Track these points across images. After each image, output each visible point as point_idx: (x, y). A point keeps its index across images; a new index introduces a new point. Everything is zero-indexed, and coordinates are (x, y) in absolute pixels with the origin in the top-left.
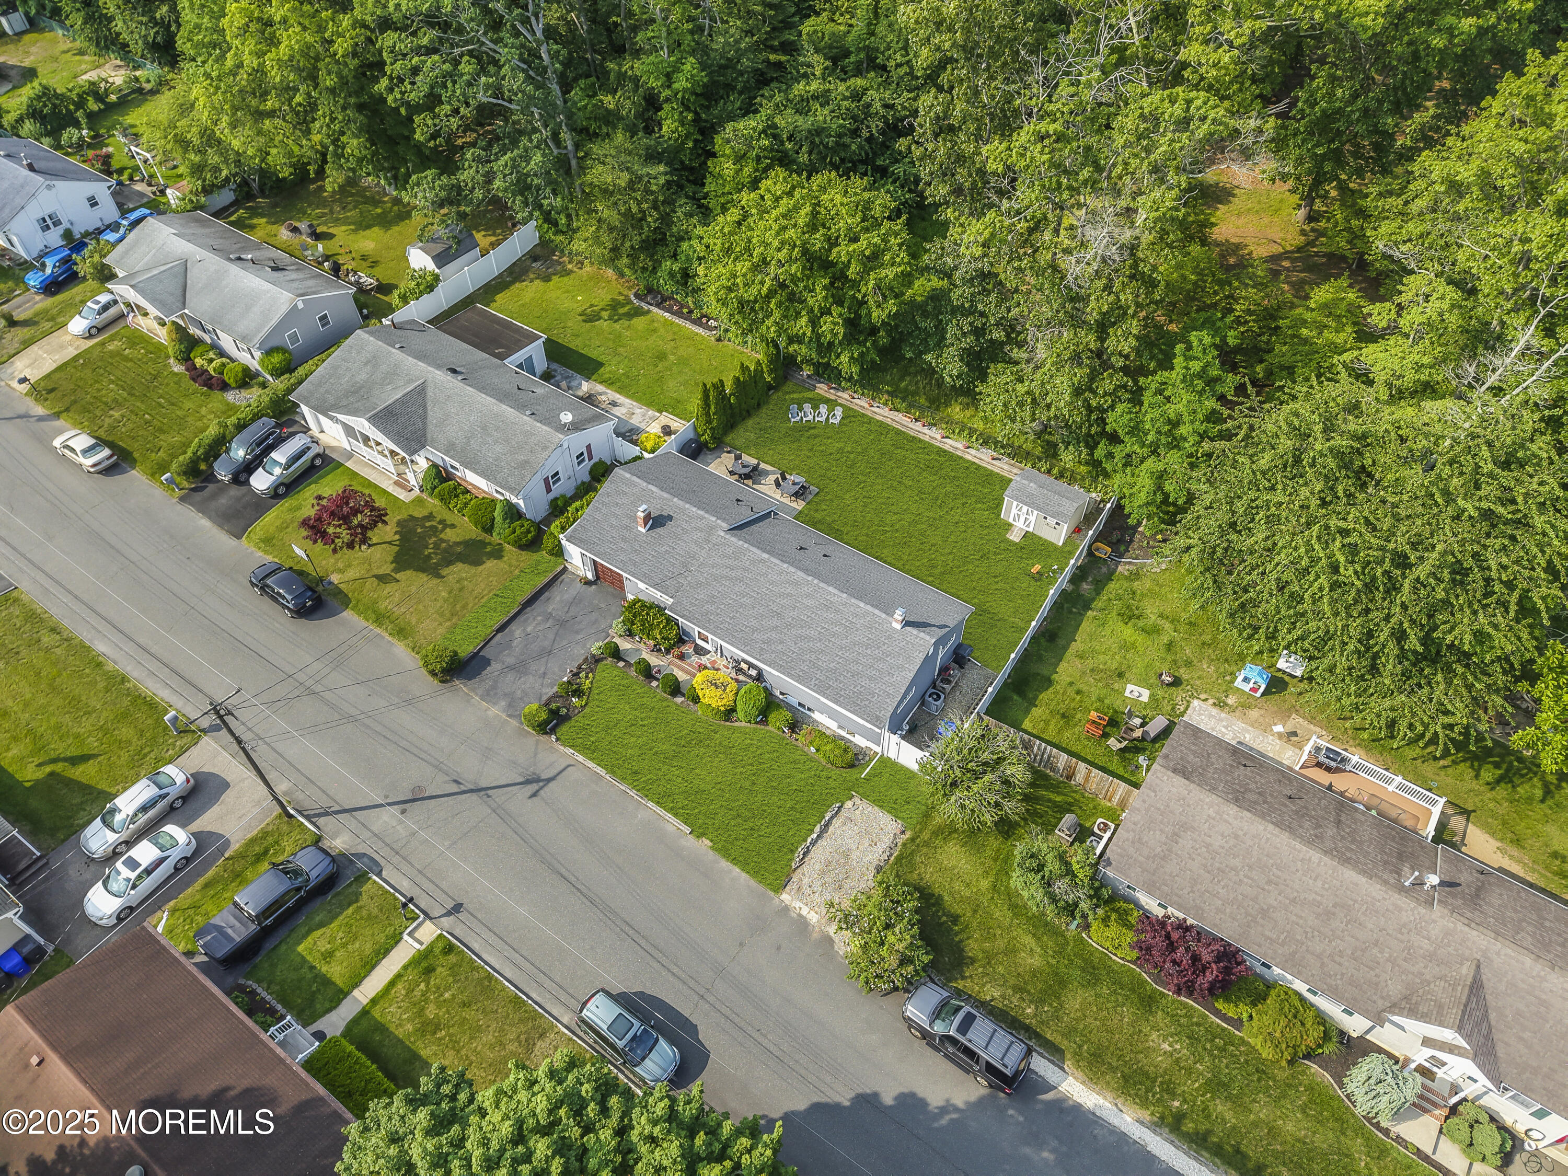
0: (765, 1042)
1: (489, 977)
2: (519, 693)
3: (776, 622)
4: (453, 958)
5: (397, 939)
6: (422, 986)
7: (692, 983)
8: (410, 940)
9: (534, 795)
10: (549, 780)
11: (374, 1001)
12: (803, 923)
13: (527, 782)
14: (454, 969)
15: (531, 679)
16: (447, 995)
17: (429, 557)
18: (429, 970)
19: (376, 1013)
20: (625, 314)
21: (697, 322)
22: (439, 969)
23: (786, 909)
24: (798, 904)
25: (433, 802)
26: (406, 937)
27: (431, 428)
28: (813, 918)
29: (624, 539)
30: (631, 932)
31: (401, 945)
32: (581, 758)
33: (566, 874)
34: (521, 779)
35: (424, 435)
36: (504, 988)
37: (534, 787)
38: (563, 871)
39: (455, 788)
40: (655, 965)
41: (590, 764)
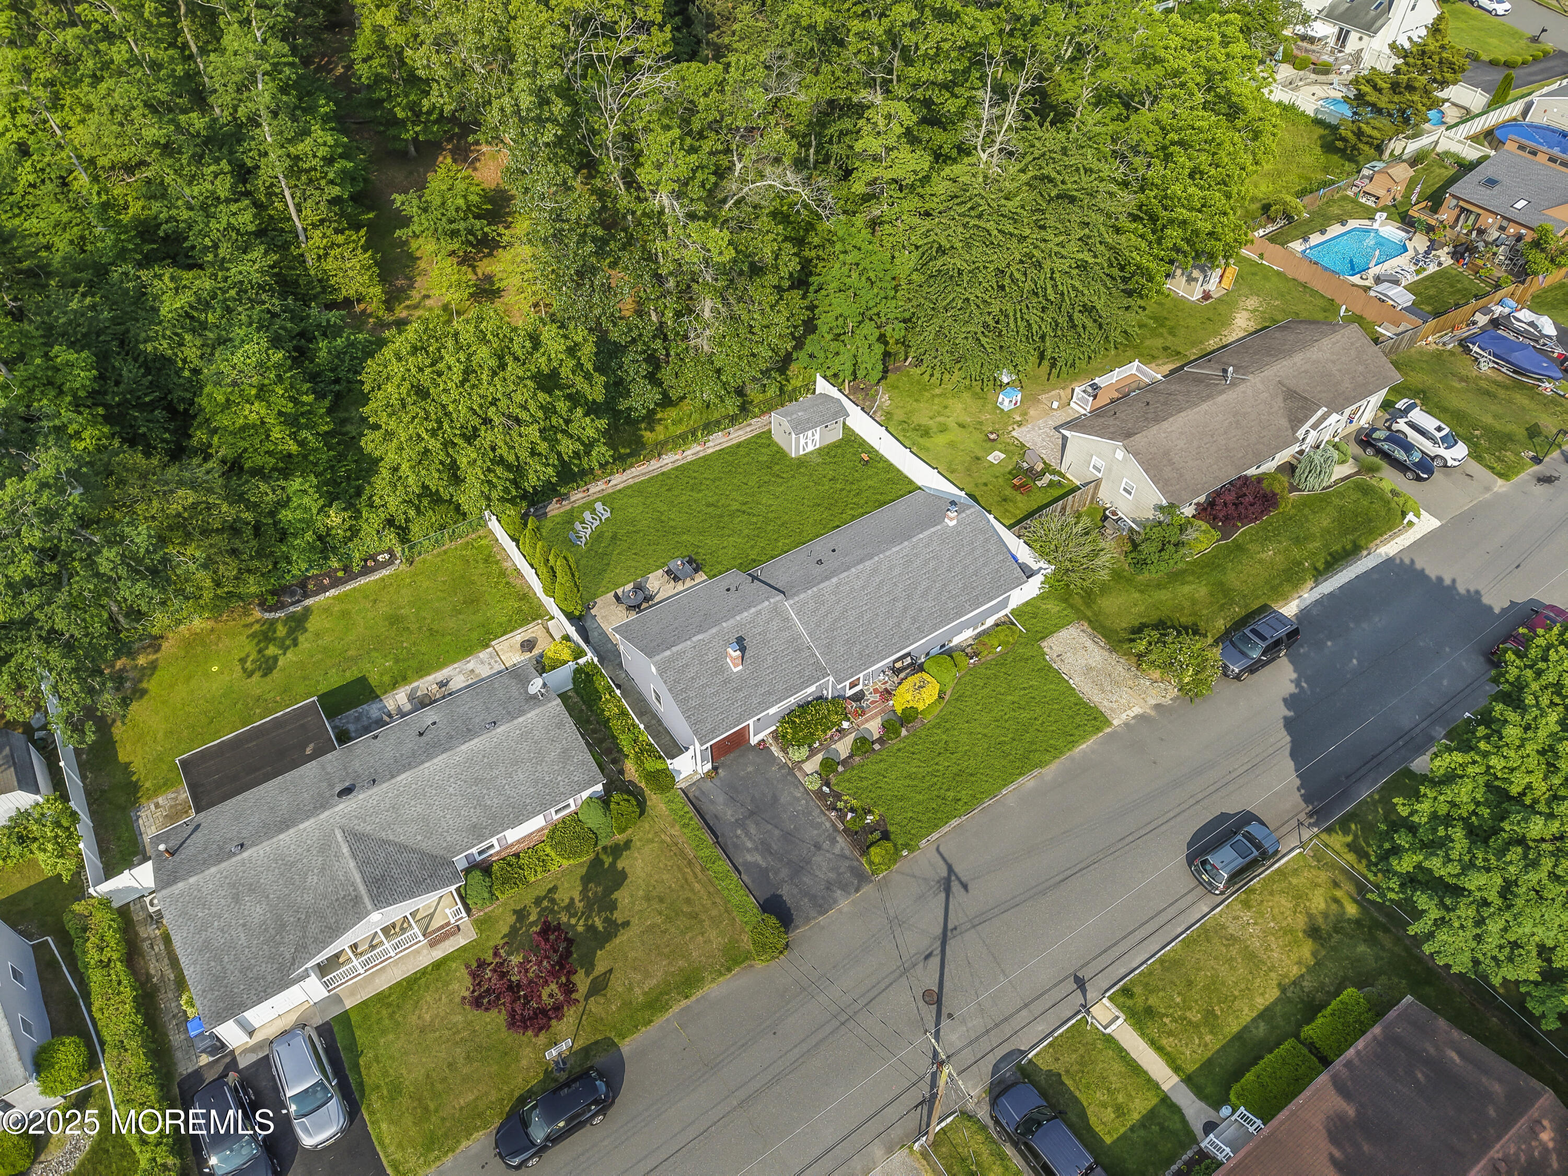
0: (1240, 771)
1: (1161, 961)
2: (832, 875)
3: (900, 605)
4: (1138, 990)
5: (1109, 1040)
6: (1166, 1020)
7: (1185, 806)
8: (1113, 1027)
9: (965, 887)
10: (950, 869)
11: (1177, 1069)
12: (1141, 718)
13: (948, 891)
14: (1150, 990)
15: (817, 859)
16: (1178, 1000)
17: (591, 928)
18: (1149, 1012)
19: (1191, 1068)
20: (291, 631)
21: (366, 571)
22: (1150, 1002)
23: (1126, 724)
24: (1124, 716)
25: (947, 984)
26: (1108, 1031)
27: (426, 845)
28: (1137, 710)
29: (738, 690)
30: (1131, 838)
31: (1116, 1036)
32: (935, 836)
33: (1061, 877)
34: (943, 895)
35: (434, 857)
36: (1172, 950)
37: (955, 885)
38: (1058, 878)
39: (936, 961)
40: (1164, 828)
41: (946, 829)
